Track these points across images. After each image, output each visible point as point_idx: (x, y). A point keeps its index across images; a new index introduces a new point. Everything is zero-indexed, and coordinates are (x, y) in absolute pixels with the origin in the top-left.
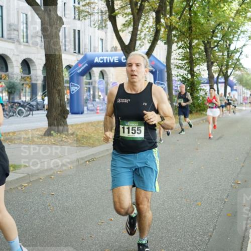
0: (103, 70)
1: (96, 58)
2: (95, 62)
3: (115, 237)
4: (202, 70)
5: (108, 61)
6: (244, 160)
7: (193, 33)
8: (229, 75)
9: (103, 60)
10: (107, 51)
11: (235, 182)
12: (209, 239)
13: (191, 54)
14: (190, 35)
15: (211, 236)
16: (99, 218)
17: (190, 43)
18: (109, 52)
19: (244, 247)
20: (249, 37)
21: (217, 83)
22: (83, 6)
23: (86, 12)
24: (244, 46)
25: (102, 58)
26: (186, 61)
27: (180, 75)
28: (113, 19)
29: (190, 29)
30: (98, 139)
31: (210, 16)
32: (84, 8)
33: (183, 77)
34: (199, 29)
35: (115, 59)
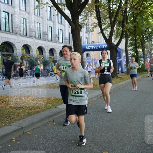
0: (88, 53)
1: (87, 47)
2: (86, 49)
4: (140, 50)
5: (93, 48)
7: (137, 33)
9: (90, 48)
13: (136, 43)
14: (135, 34)
17: (135, 38)
21: (147, 58)
22: (82, 21)
23: (84, 24)
26: (133, 47)
29: (135, 31)
31: (143, 24)
32: (82, 22)
33: (132, 55)
34: (140, 31)
35: (96, 47)
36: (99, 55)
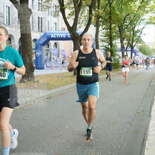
0: (56, 42)
1: (52, 35)
2: (51, 37)
3: (63, 146)
4: (117, 43)
5: (60, 37)
6: (142, 98)
7: (112, 20)
8: (134, 46)
9: (56, 36)
10: (59, 31)
11: (137, 112)
12: (121, 147)
13: (111, 33)
14: (110, 21)
15: (122, 145)
16: (54, 133)
17: (110, 26)
18: (60, 31)
19: (142, 152)
20: (146, 23)
21: (126, 51)
22: (44, 2)
23: (46, 6)
24: (143, 28)
25: (56, 35)
26: (108, 37)
27: (104, 45)
28: (63, 11)
29: (110, 17)
30: (53, 85)
31: (122, 10)
32: (45, 4)
33: (106, 47)
34: (116, 17)
35: (64, 36)
36: (71, 46)
